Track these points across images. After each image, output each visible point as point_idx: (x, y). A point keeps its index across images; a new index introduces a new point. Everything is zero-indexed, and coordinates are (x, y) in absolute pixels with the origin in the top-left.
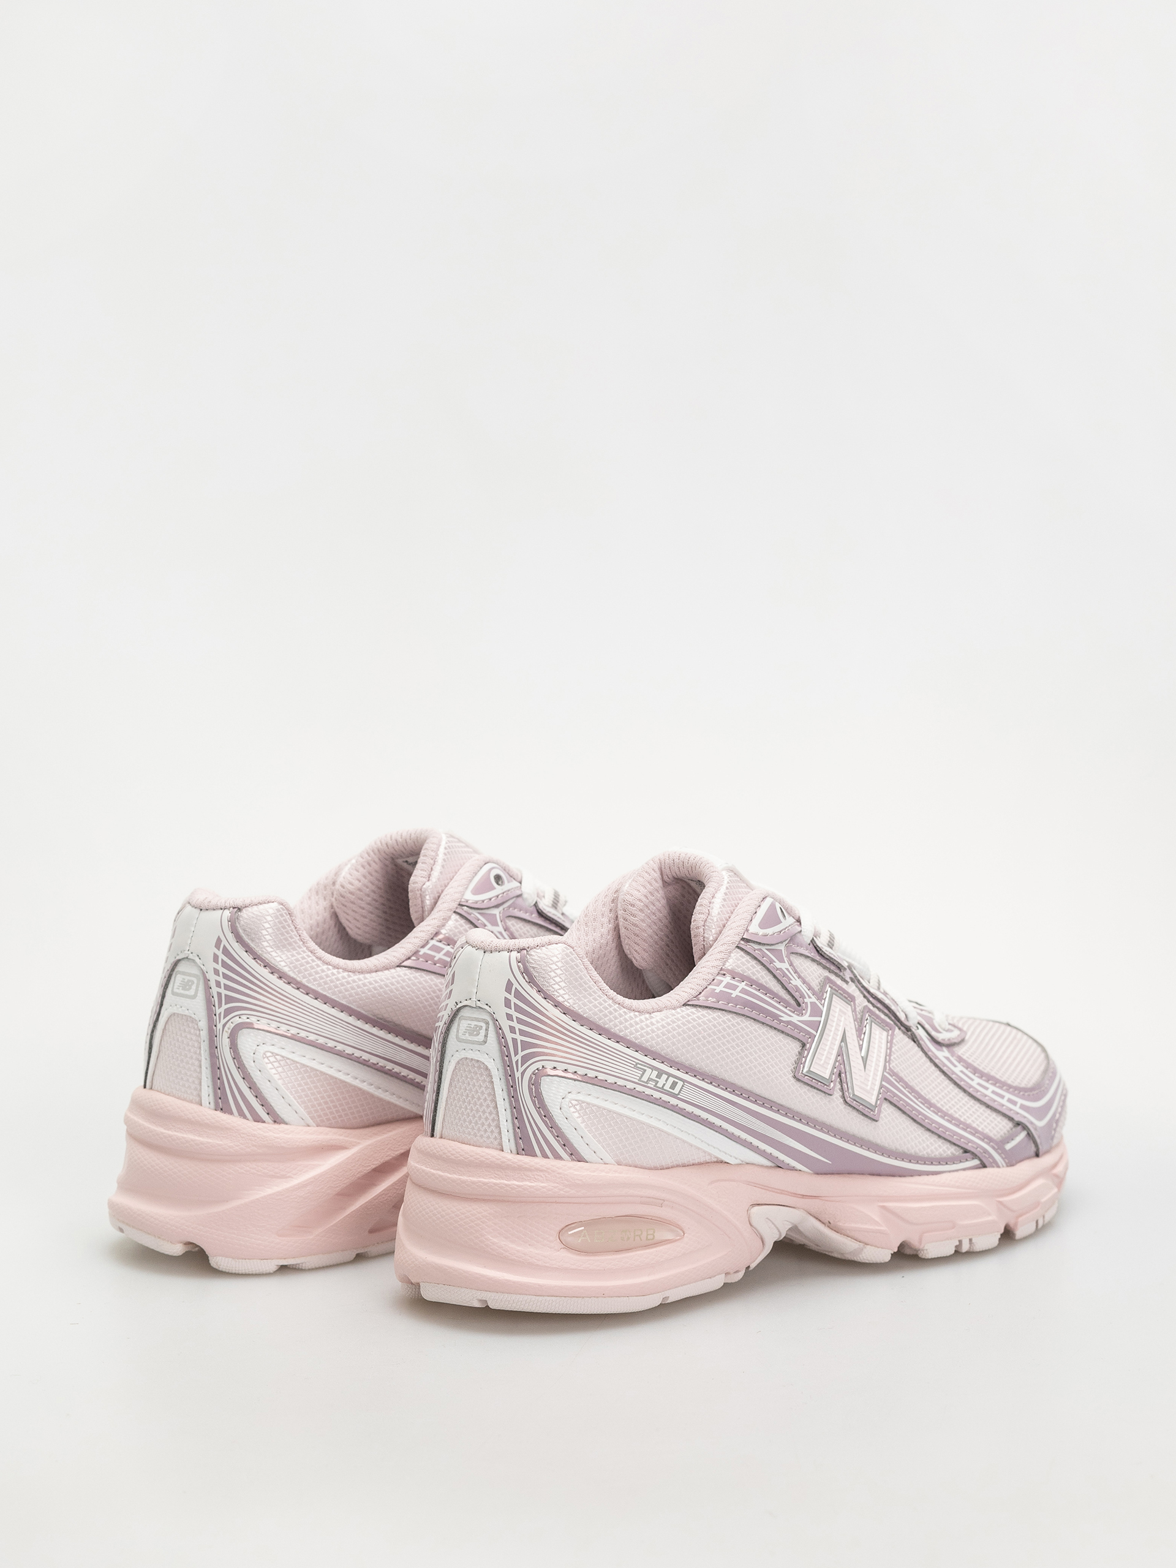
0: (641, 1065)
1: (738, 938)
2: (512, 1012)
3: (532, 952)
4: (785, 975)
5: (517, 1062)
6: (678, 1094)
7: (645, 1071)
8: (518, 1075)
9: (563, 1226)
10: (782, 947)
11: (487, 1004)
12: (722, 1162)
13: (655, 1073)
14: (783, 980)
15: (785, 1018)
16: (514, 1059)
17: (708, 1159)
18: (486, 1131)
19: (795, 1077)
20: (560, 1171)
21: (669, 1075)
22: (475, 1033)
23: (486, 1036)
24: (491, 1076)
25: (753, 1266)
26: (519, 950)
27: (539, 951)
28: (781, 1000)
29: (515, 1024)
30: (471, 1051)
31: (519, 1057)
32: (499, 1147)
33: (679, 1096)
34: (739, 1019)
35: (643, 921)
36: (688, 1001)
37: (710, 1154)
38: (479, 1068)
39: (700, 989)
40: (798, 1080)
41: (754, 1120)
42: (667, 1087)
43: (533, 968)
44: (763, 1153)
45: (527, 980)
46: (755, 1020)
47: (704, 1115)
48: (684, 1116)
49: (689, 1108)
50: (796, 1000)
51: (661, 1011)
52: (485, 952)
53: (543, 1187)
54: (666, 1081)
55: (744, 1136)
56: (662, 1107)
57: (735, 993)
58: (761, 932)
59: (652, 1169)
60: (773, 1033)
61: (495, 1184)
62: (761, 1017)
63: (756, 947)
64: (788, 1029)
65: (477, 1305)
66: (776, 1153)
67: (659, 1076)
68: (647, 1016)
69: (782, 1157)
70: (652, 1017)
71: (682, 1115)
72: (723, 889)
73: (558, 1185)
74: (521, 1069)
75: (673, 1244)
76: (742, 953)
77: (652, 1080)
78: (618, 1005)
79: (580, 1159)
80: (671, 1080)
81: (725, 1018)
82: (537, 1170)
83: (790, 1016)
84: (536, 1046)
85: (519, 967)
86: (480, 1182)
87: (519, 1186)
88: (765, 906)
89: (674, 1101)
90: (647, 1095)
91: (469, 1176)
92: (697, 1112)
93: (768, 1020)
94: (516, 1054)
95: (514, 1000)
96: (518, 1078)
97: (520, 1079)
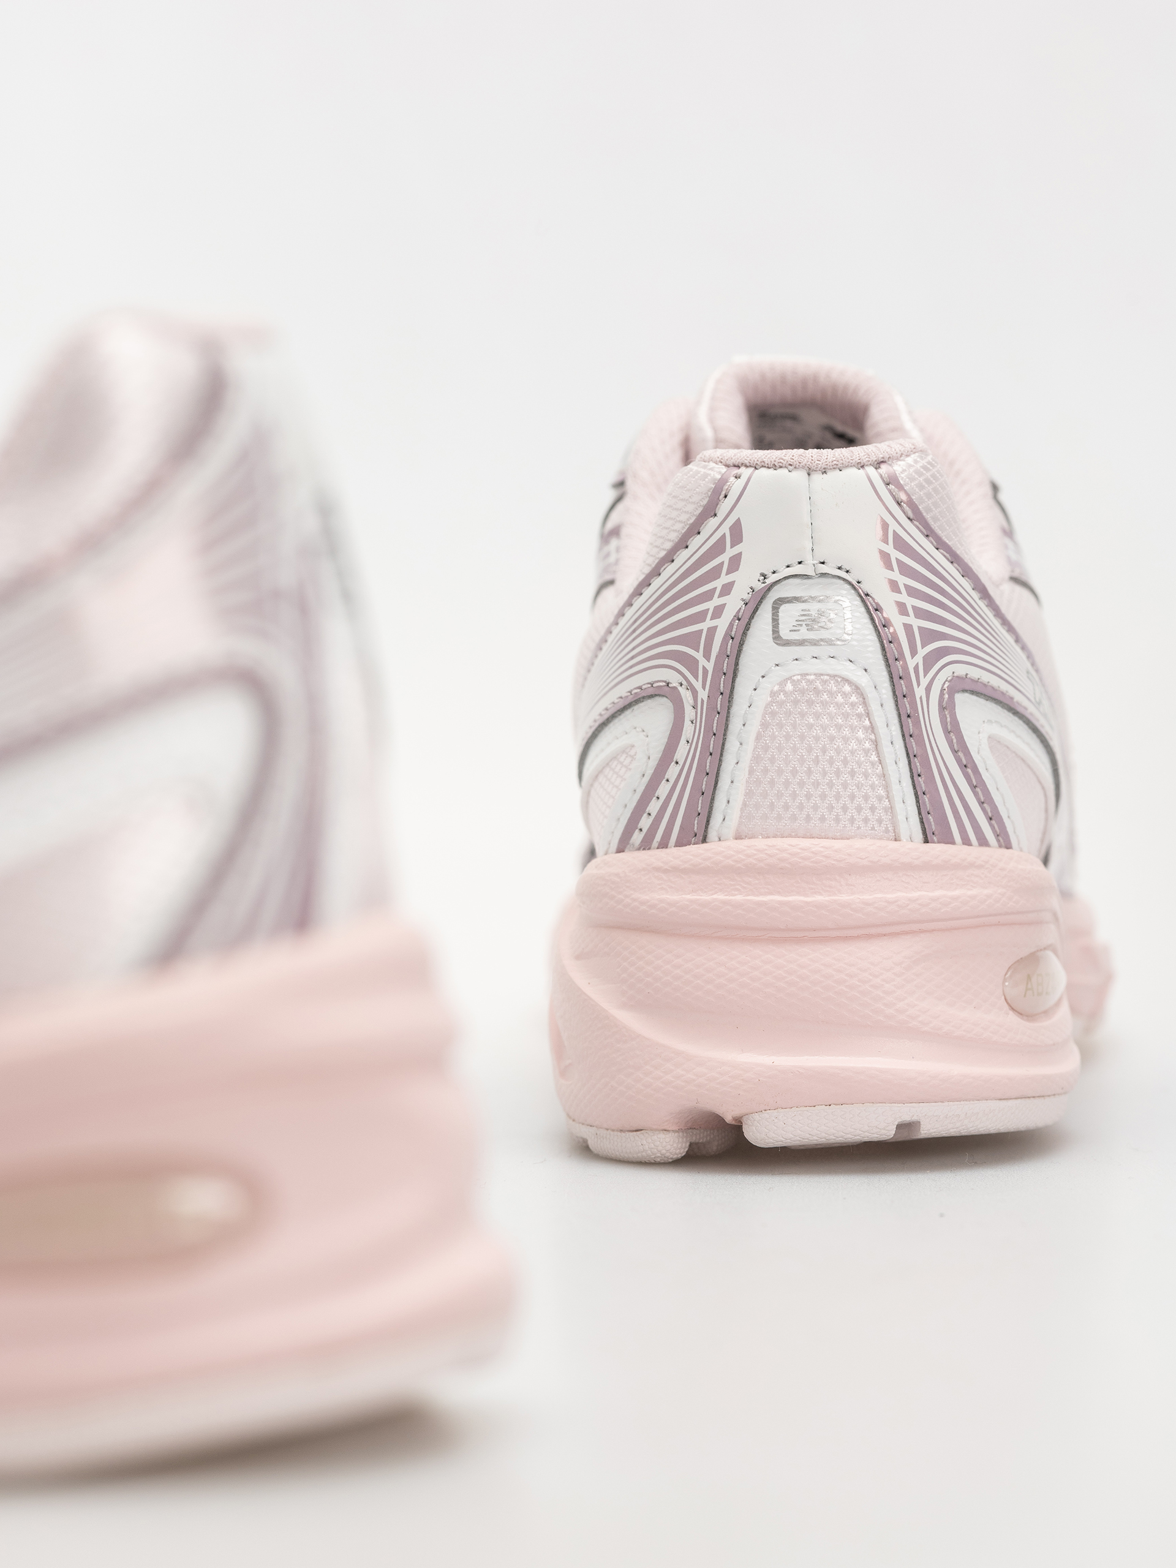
2: (896, 576)
5: (916, 668)
8: (918, 692)
11: (841, 568)
16: (911, 663)
22: (820, 624)
24: (867, 702)
26: (878, 464)
29: (904, 598)
30: (816, 660)
31: (919, 659)
32: (896, 835)
45: (909, 515)
52: (810, 474)
74: (925, 682)
79: (1008, 844)
84: (942, 636)
85: (891, 493)
94: (914, 653)
95: (895, 555)
96: (921, 698)
97: (925, 699)
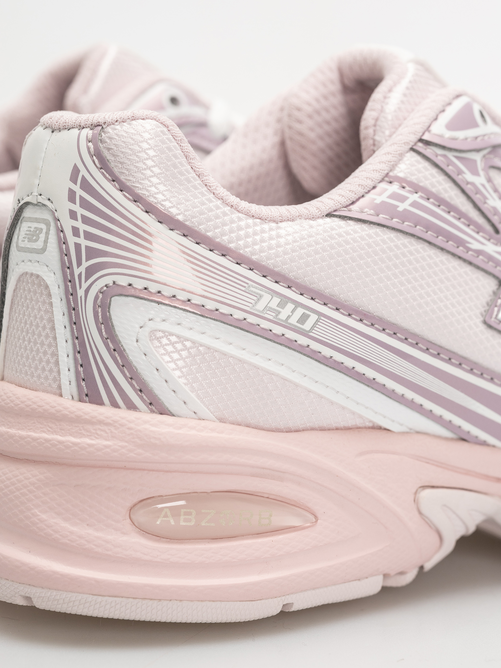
0: (256, 288)
1: (414, 138)
2: (77, 208)
3: (109, 129)
4: (478, 192)
5: (80, 275)
6: (310, 331)
7: (261, 296)
8: (81, 293)
9: (136, 500)
10: (477, 157)
11: (49, 200)
12: (380, 428)
13: (276, 300)
14: (476, 198)
15: (475, 246)
16: (77, 272)
17: (359, 422)
18: (44, 369)
19: (485, 322)
20: (132, 425)
21: (298, 304)
22: (34, 238)
23: (46, 242)
24: (49, 295)
25: (428, 566)
26: (93, 126)
27: (118, 127)
28: (470, 222)
29: (79, 224)
30: (29, 263)
31: (82, 269)
32: (58, 392)
33: (311, 334)
34: (406, 240)
35: (312, 130)
36: (335, 211)
37: (361, 417)
38: (39, 285)
39: (354, 197)
40: (490, 327)
41: (425, 374)
42: (293, 320)
43: (109, 149)
44: (439, 420)
45: (98, 165)
46: (430, 243)
47: (349, 363)
48: (319, 362)
49: (327, 352)
50: (493, 226)
51: (293, 220)
52: (53, 132)
53: (106, 447)
54: (293, 311)
55: (410, 394)
56: (286, 346)
57: (402, 207)
58: (448, 134)
59: (274, 431)
60: (456, 263)
61: (47, 440)
62: (440, 241)
63: (440, 151)
64: (479, 261)
65: (20, 602)
66: (457, 421)
67: (282, 305)
68: (273, 225)
69: (466, 426)
70: (279, 228)
71: (316, 360)
72: (405, 83)
73: (126, 444)
74: (85, 286)
75: (299, 532)
76: (418, 158)
77: (271, 309)
78: (229, 208)
79: (163, 411)
80: (300, 311)
81: (385, 237)
82: (101, 422)
83: (483, 244)
84: (105, 254)
85: (88, 148)
86: (29, 436)
87: (75, 444)
88: (458, 105)
89: (303, 341)
90: (263, 329)
91: (18, 429)
92: (339, 357)
93: (450, 246)
94: (79, 264)
95: (80, 192)
96: (81, 297)
97: (84, 298)
